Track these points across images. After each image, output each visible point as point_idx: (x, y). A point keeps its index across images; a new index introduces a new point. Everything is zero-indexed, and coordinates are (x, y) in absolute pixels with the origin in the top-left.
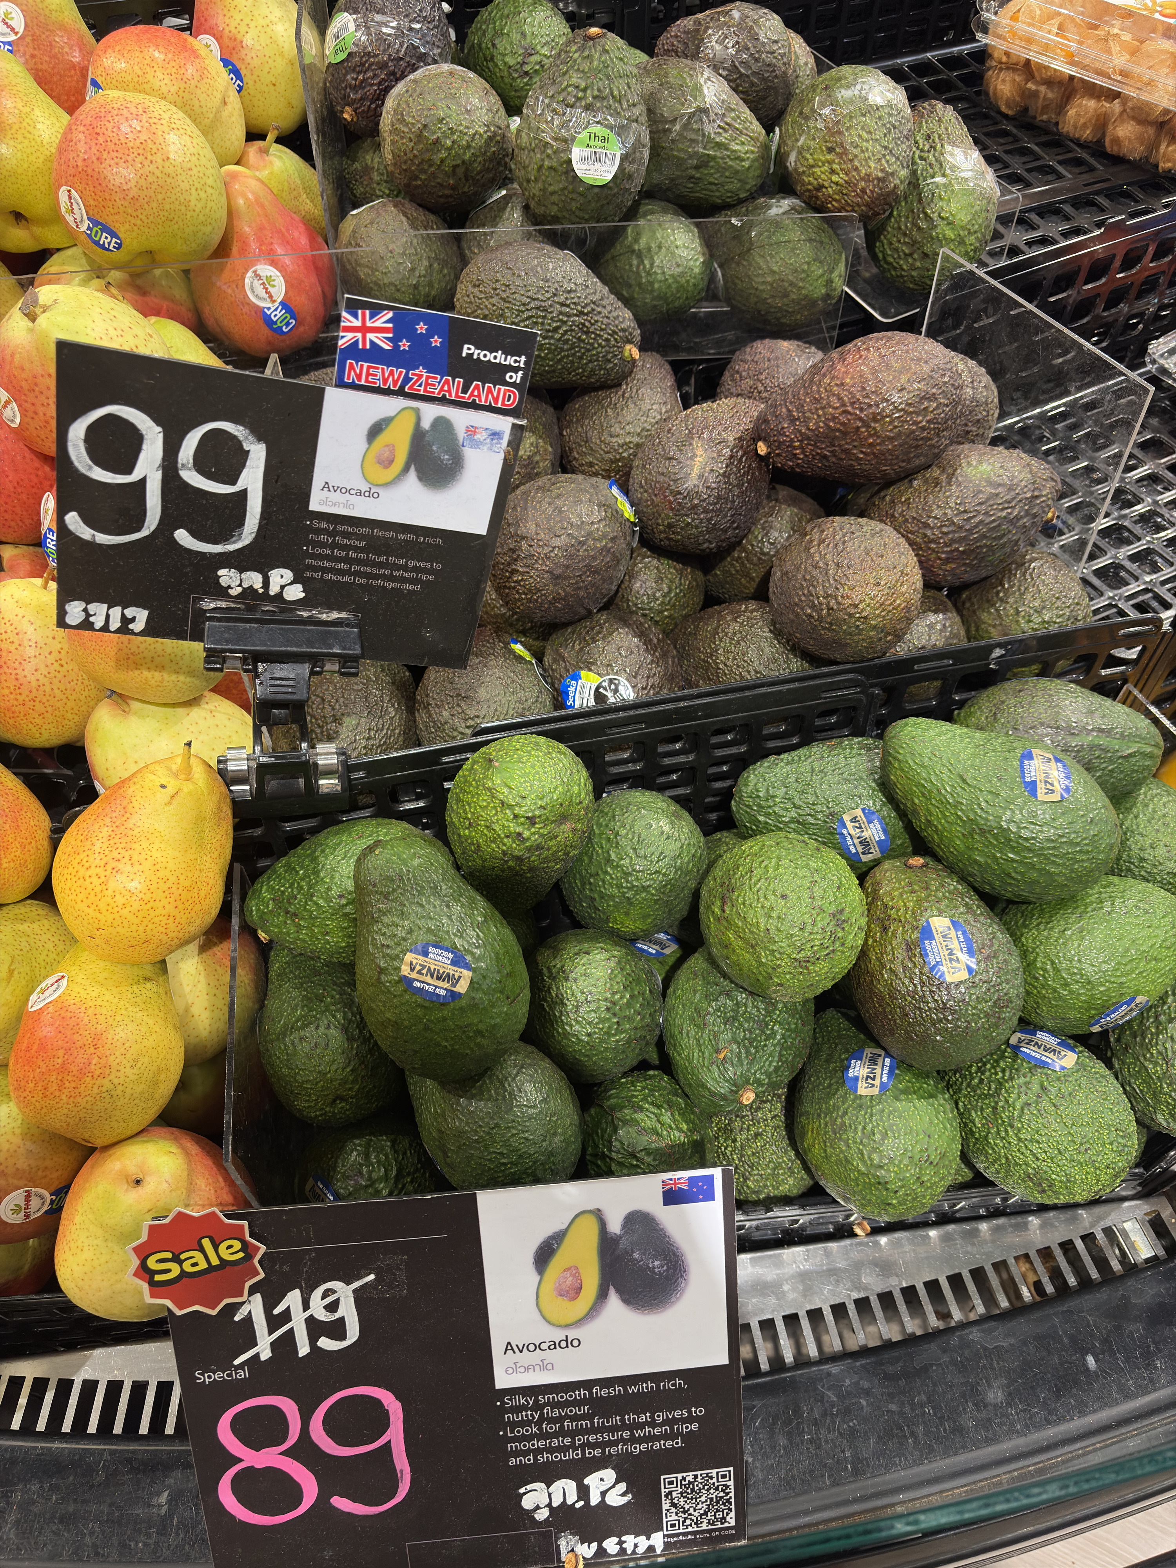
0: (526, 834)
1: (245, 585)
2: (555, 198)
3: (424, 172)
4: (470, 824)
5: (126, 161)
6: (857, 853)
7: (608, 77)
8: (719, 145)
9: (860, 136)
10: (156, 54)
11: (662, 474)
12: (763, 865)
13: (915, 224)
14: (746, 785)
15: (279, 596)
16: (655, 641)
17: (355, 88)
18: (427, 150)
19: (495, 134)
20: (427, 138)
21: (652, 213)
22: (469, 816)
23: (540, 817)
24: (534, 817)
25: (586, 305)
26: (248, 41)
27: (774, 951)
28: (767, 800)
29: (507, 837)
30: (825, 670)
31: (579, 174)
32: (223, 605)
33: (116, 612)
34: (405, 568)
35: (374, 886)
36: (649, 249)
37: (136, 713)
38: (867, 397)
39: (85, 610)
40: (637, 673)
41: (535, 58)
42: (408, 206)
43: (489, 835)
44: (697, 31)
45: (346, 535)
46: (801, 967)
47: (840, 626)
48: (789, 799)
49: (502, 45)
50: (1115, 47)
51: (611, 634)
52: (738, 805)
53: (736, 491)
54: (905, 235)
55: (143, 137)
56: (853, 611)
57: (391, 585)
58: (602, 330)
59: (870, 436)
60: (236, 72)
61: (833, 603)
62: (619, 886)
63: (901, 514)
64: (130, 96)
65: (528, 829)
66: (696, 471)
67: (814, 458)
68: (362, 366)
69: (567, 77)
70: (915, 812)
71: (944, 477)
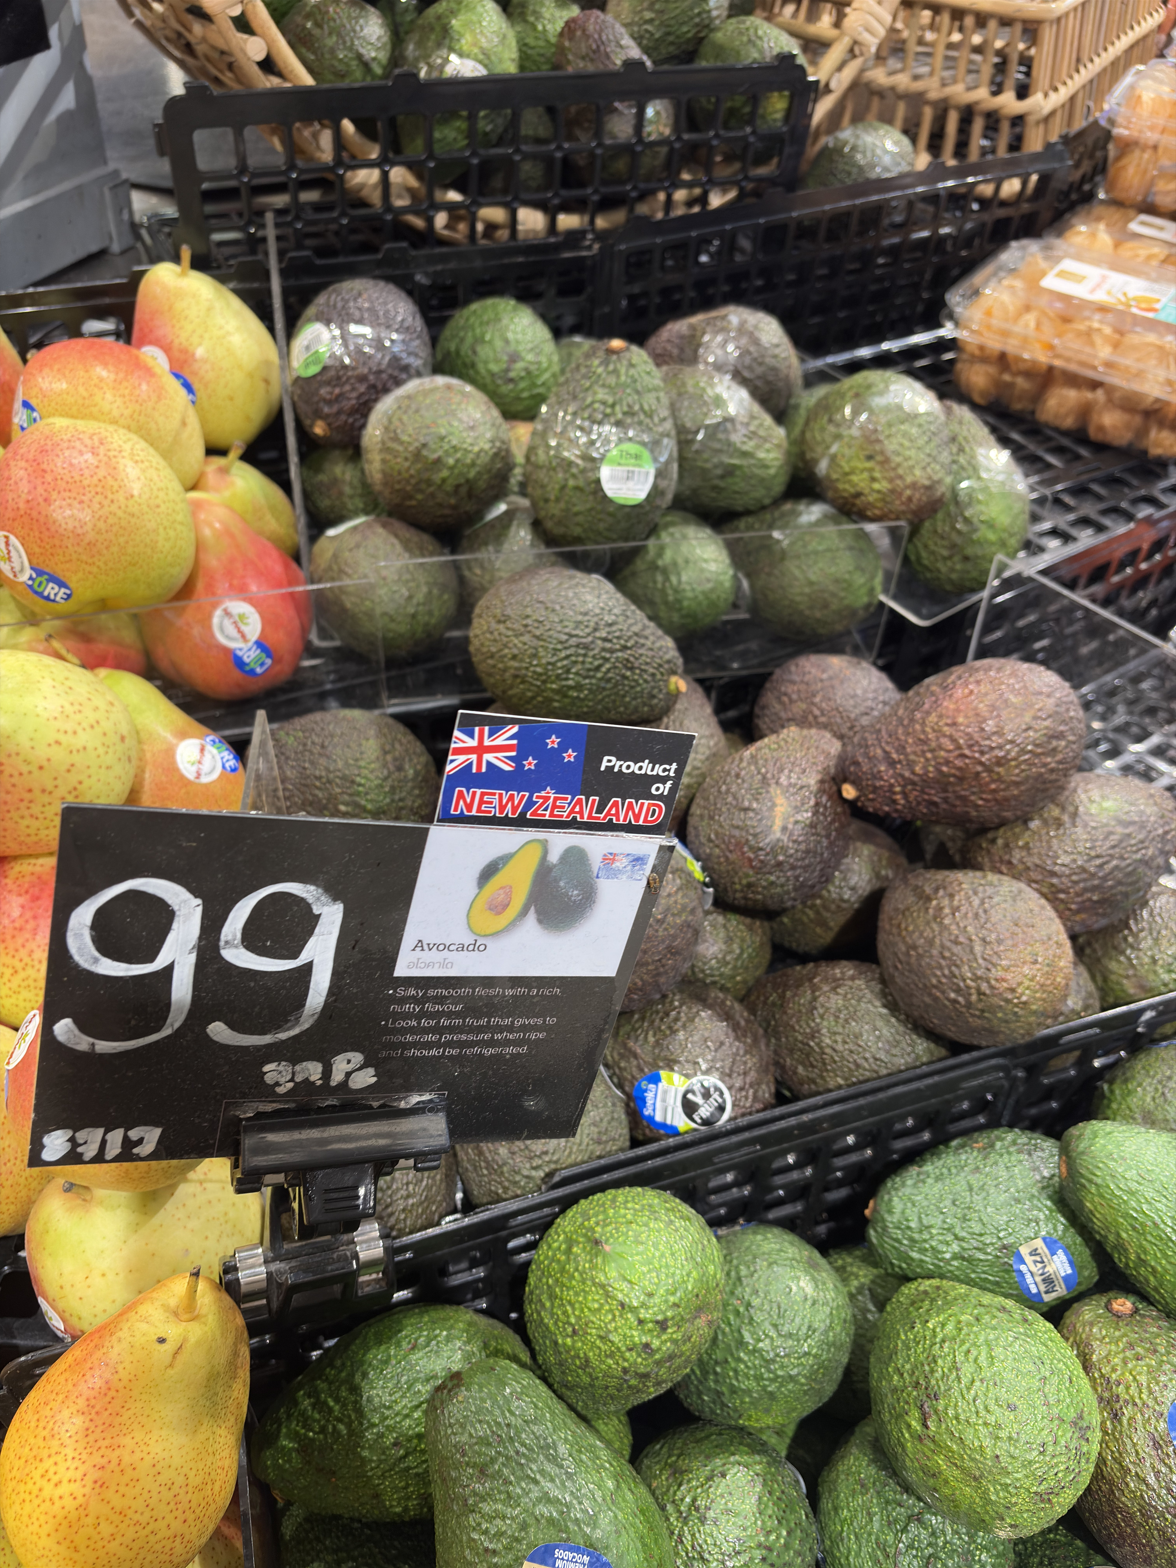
0: (656, 1343)
1: (298, 1079)
2: (580, 519)
3: (421, 491)
4: (575, 1332)
5: (81, 502)
6: (1039, 1292)
7: (638, 392)
8: (745, 454)
9: (901, 445)
10: (104, 374)
11: (738, 827)
12: (971, 1358)
13: (953, 528)
14: (890, 1212)
15: (344, 1085)
16: (743, 1023)
17: (329, 402)
18: (427, 470)
19: (500, 449)
20: (426, 457)
21: (673, 524)
22: (573, 1320)
23: (673, 1318)
24: (666, 1320)
25: (630, 638)
26: (200, 352)
27: (1008, 1485)
28: (921, 1232)
29: (630, 1350)
30: (965, 1057)
31: (610, 493)
32: (269, 1108)
33: (116, 1138)
34: (510, 1029)
35: (464, 1454)
36: (675, 564)
37: (101, 1203)
38: (989, 738)
39: (72, 1140)
40: (731, 1070)
41: (520, 365)
42: (398, 525)
43: (603, 1348)
44: (693, 336)
45: (440, 1000)
46: (1042, 1501)
47: (994, 1013)
48: (948, 1230)
49: (483, 352)
50: (1098, 340)
51: (692, 1020)
52: (880, 1236)
53: (825, 843)
54: (942, 538)
55: (101, 473)
56: (1010, 996)
57: (489, 1052)
58: (647, 664)
59: (993, 781)
60: (188, 387)
61: (984, 987)
62: (759, 1378)
63: (1021, 861)
64: (81, 424)
65: (658, 1336)
66: (778, 824)
67: (919, 803)
68: (474, 793)
69: (590, 393)
70: (1121, 1247)
71: (1066, 818)
